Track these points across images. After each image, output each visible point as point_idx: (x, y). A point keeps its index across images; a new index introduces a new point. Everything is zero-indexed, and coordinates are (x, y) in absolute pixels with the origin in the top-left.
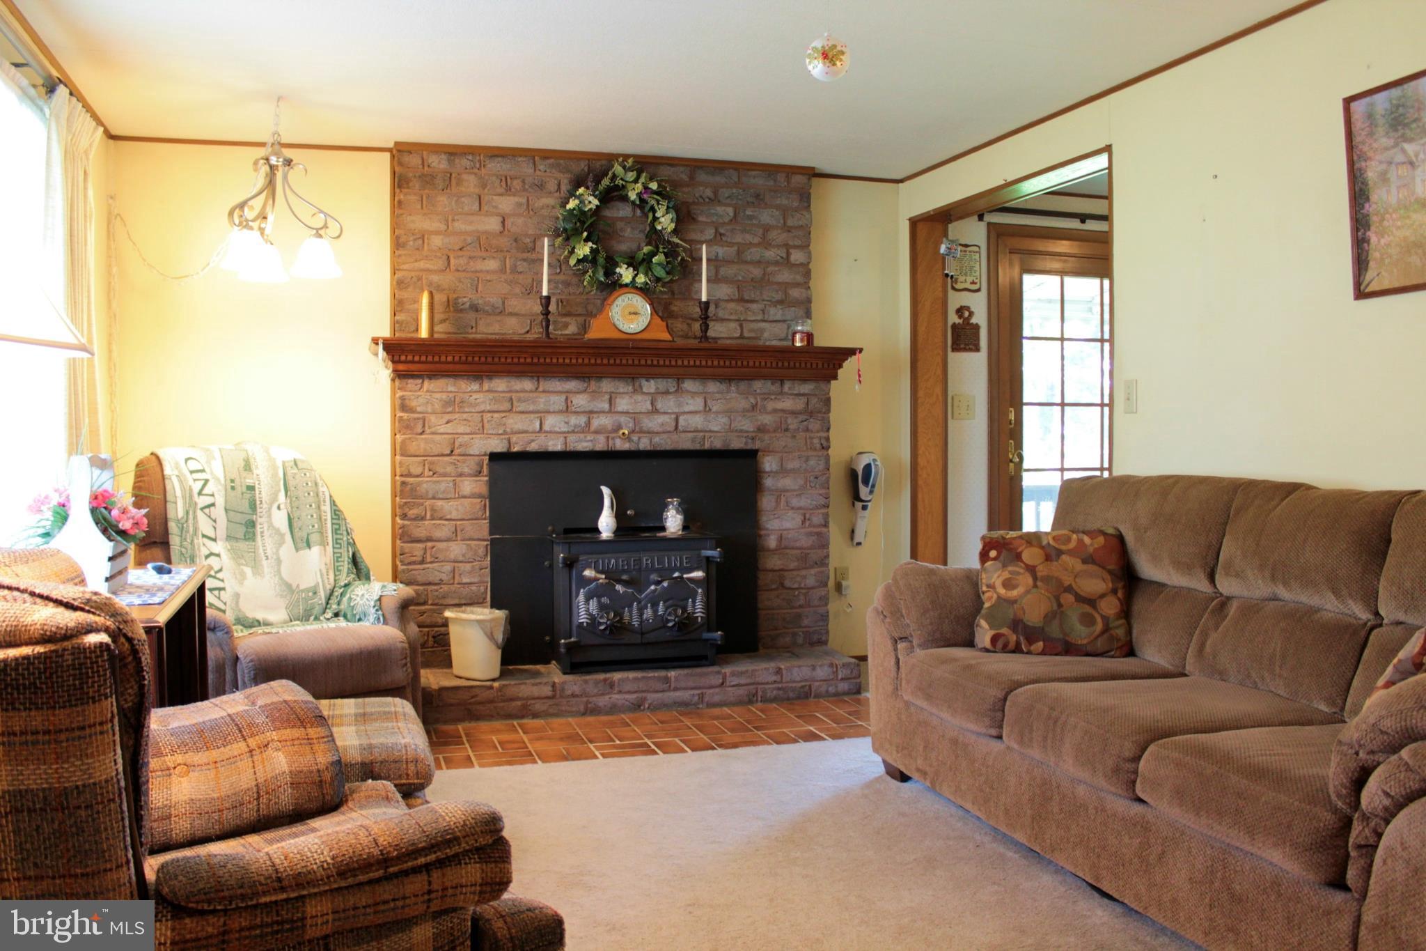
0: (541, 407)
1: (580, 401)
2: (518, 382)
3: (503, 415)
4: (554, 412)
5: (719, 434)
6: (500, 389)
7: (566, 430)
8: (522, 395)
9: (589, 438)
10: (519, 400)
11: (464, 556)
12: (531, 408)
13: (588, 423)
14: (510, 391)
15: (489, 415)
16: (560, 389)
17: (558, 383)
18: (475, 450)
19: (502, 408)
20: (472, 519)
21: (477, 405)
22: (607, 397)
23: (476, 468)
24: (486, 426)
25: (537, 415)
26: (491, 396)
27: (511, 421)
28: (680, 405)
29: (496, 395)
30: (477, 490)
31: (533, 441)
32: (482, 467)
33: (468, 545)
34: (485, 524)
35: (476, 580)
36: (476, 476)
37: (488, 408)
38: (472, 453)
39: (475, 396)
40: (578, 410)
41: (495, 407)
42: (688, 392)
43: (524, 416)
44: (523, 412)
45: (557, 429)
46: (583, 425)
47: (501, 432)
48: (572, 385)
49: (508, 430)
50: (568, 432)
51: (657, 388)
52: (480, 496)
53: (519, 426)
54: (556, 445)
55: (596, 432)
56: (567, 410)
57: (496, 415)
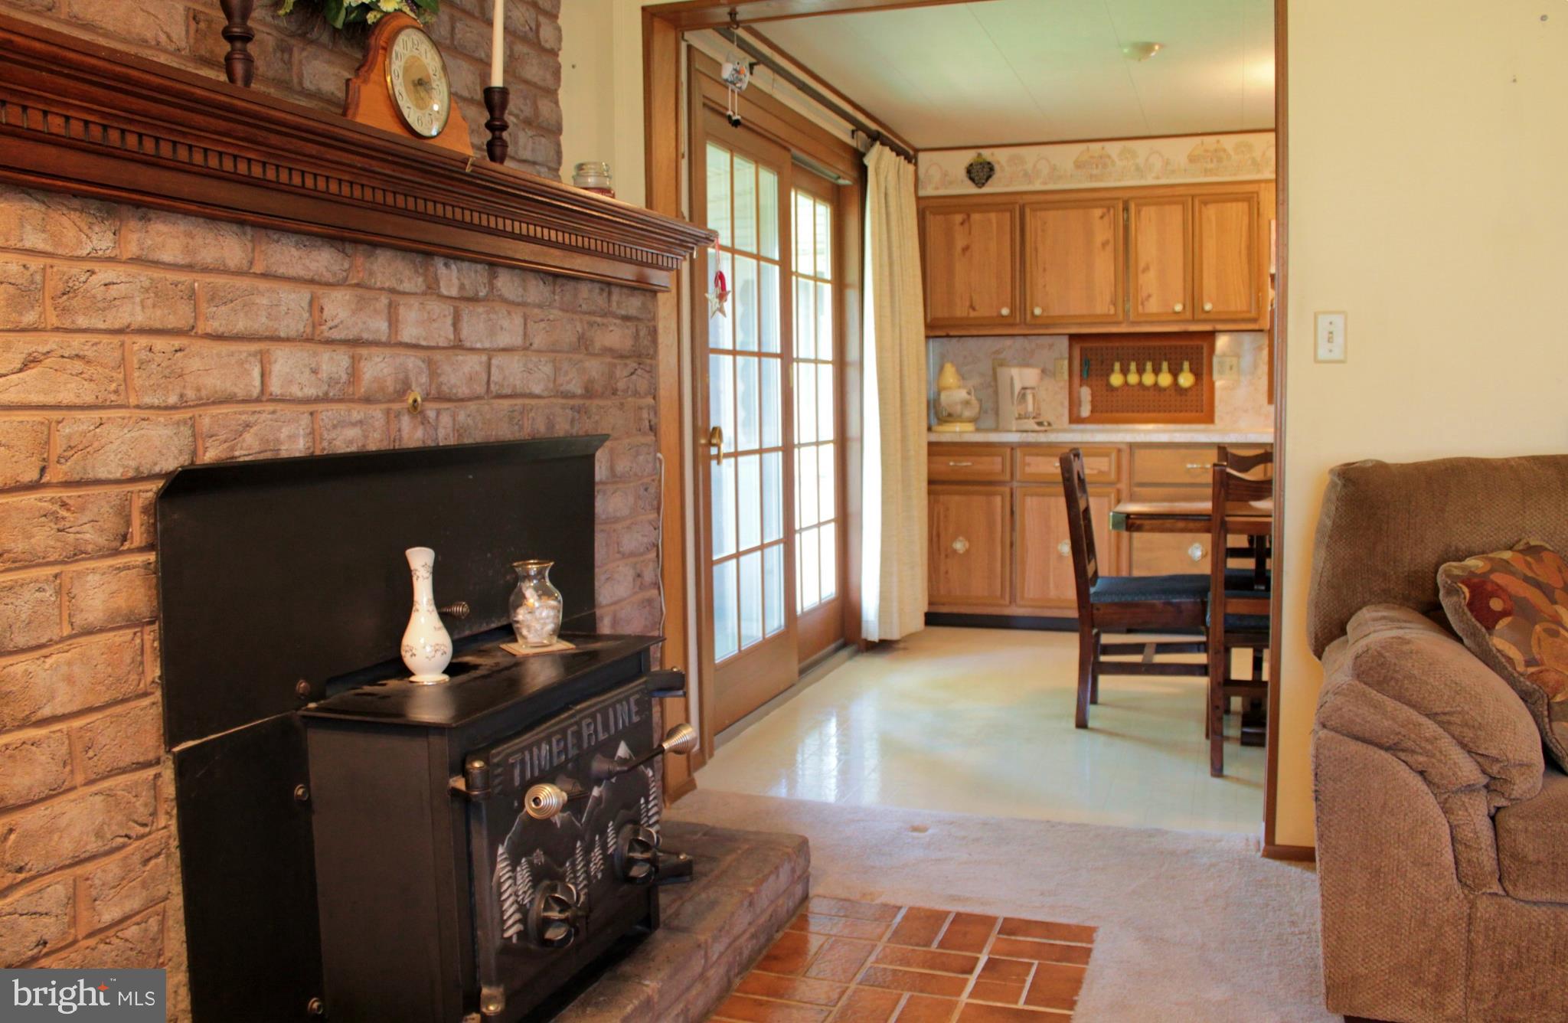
0: (260, 323)
1: (338, 307)
2: (210, 237)
3: (177, 343)
4: (288, 340)
5: (542, 402)
6: (166, 257)
7: (311, 392)
8: (220, 280)
9: (356, 416)
10: (213, 298)
11: (99, 834)
12: (241, 325)
13: (354, 374)
14: (190, 268)
15: (143, 341)
16: (297, 270)
17: (294, 252)
18: (109, 466)
19: (172, 322)
20: (116, 703)
21: (110, 304)
22: (384, 300)
23: (111, 523)
24: (138, 378)
25: (254, 347)
26: (145, 276)
27: (195, 364)
28: (492, 332)
29: (157, 274)
30: (121, 602)
31: (248, 426)
32: (128, 523)
33: (109, 794)
34: (149, 711)
35: (134, 904)
36: (116, 553)
37: (139, 318)
38: (102, 474)
39: (106, 274)
40: (335, 335)
41: (158, 317)
42: (505, 301)
43: (224, 348)
44: (219, 337)
45: (296, 391)
46: (344, 377)
47: (172, 399)
48: (322, 260)
49: (190, 394)
50: (317, 400)
51: (462, 287)
52: (132, 622)
53: (215, 382)
54: (294, 443)
55: (368, 400)
56: (312, 338)
57: (160, 343)
